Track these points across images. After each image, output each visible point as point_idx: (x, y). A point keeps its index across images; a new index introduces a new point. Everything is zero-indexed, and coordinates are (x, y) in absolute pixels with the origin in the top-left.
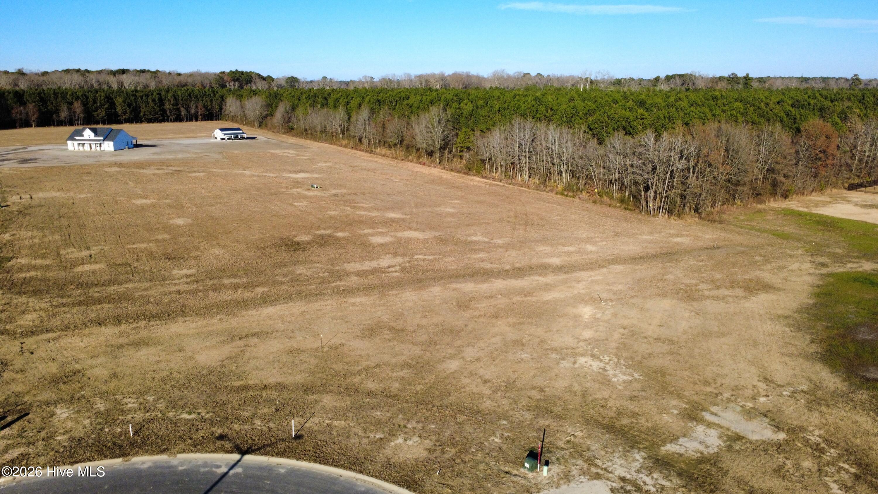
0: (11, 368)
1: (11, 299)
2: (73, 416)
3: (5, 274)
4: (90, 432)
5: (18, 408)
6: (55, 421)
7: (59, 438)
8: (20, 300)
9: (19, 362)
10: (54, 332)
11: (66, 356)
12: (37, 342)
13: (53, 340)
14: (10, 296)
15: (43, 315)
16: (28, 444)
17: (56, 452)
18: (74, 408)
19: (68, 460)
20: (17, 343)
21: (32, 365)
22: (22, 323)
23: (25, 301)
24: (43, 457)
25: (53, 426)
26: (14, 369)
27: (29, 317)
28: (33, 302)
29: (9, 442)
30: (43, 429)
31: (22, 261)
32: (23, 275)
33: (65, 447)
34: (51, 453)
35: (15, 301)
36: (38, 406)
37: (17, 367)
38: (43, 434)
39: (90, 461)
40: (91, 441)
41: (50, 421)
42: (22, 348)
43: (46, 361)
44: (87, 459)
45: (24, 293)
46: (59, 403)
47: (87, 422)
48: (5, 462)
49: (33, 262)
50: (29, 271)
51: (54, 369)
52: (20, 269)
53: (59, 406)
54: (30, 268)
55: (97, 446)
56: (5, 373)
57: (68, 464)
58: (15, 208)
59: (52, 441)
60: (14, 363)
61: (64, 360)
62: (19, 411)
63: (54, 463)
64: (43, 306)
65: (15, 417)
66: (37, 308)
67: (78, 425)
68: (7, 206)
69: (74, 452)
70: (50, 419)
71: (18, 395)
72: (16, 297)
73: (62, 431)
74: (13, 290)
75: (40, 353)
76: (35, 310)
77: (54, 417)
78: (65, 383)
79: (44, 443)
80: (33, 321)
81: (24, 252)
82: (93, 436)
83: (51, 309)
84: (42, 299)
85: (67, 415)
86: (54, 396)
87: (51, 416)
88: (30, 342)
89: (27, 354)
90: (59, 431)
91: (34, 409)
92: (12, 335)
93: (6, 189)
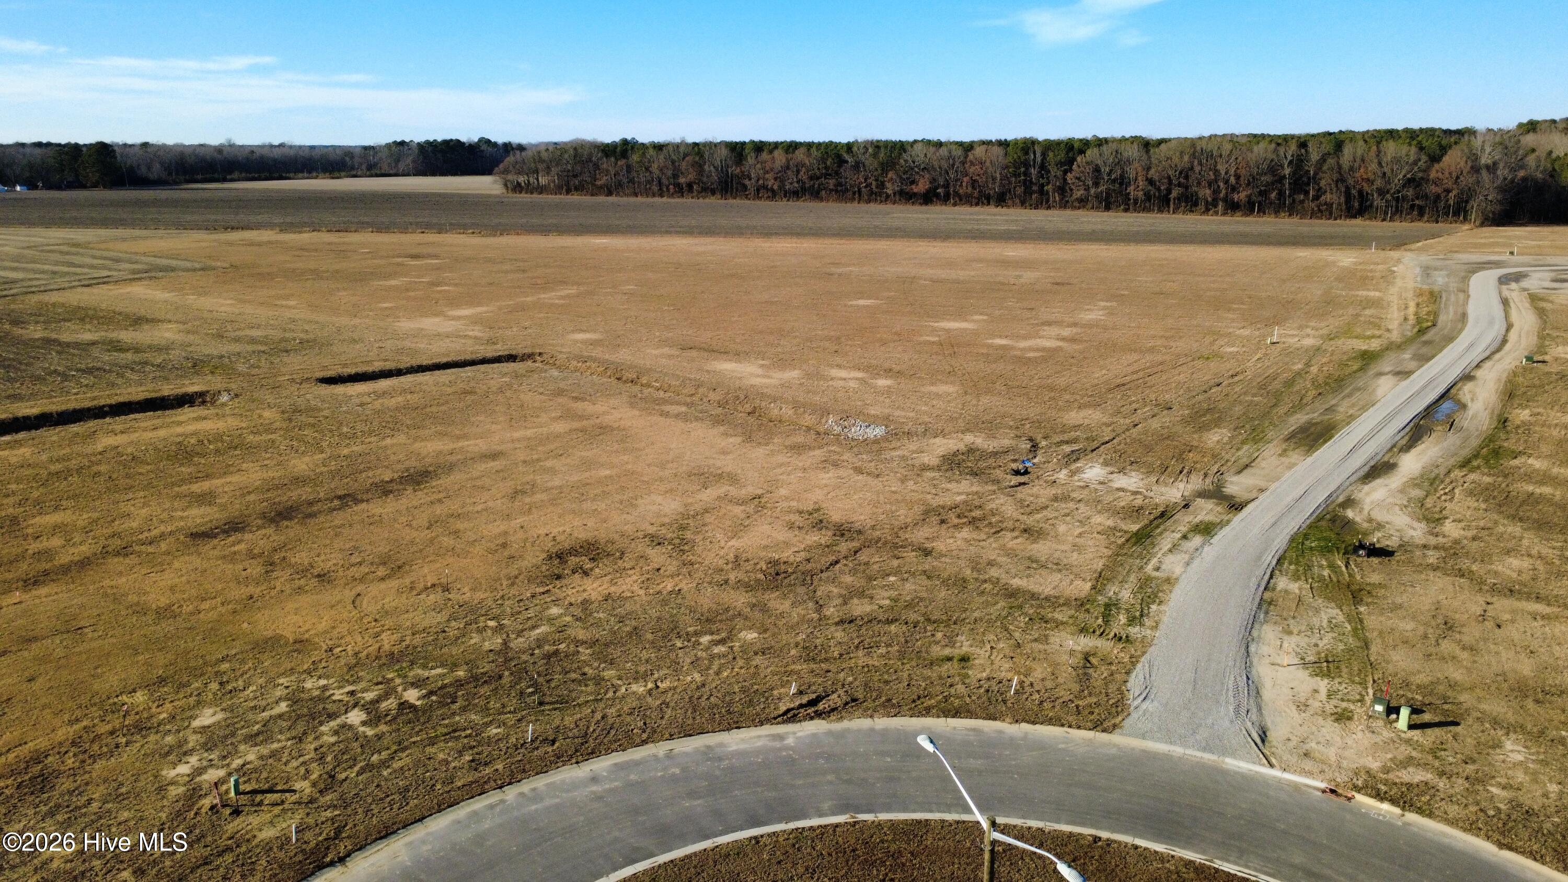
0: (1458, 636)
1: (1496, 523)
2: (1531, 766)
3: (1500, 479)
4: (1553, 809)
5: (1446, 707)
6: (1497, 757)
7: (1494, 790)
8: (1510, 529)
9: (1471, 633)
10: (1548, 605)
11: (1557, 655)
12: (1513, 612)
13: (1543, 617)
14: (1496, 517)
15: (1541, 568)
16: (1442, 774)
17: (1481, 810)
18: (1538, 753)
19: (1496, 836)
20: (1481, 599)
21: (1492, 646)
22: (1500, 568)
23: (1518, 534)
24: (1456, 807)
25: (1490, 764)
26: (1460, 641)
27: (1515, 562)
28: (1530, 541)
29: (1414, 754)
30: (1474, 762)
31: (1537, 464)
32: (1530, 488)
33: (1499, 810)
34: (1473, 808)
35: (1501, 529)
36: (1478, 718)
37: (1466, 639)
38: (1470, 768)
39: (1535, 859)
40: (1547, 826)
41: (1488, 754)
42: (1485, 611)
43: (1518, 649)
44: (1531, 853)
45: (1521, 520)
46: (1515, 732)
47: (1553, 788)
48: (1398, 781)
49: (1555, 470)
50: (1541, 483)
51: (1526, 667)
52: (1528, 477)
53: (1513, 736)
54: (1546, 479)
55: (1557, 840)
56: (1446, 641)
57: (1494, 843)
58: (1554, 368)
59: (1481, 788)
60: (1464, 630)
61: (1551, 661)
62: (1445, 713)
63: (1471, 827)
64: (1545, 551)
65: (1437, 720)
66: (1534, 552)
67: (1535, 787)
68: (1544, 362)
69: (1512, 828)
70: (1491, 751)
71: (1453, 685)
72: (1506, 522)
73: (1503, 781)
74: (1504, 509)
75: (1513, 632)
76: (1529, 555)
77: (1498, 751)
78: (1537, 701)
79: (1467, 785)
80: (1520, 572)
81: (1545, 449)
82: (1556, 820)
83: (1557, 562)
84: (1548, 540)
85: (1520, 758)
86: (1510, 714)
87: (1494, 747)
88: (1502, 606)
89: (1489, 624)
90: (1498, 779)
91: (1470, 721)
92: (1478, 583)
93: (1550, 332)
